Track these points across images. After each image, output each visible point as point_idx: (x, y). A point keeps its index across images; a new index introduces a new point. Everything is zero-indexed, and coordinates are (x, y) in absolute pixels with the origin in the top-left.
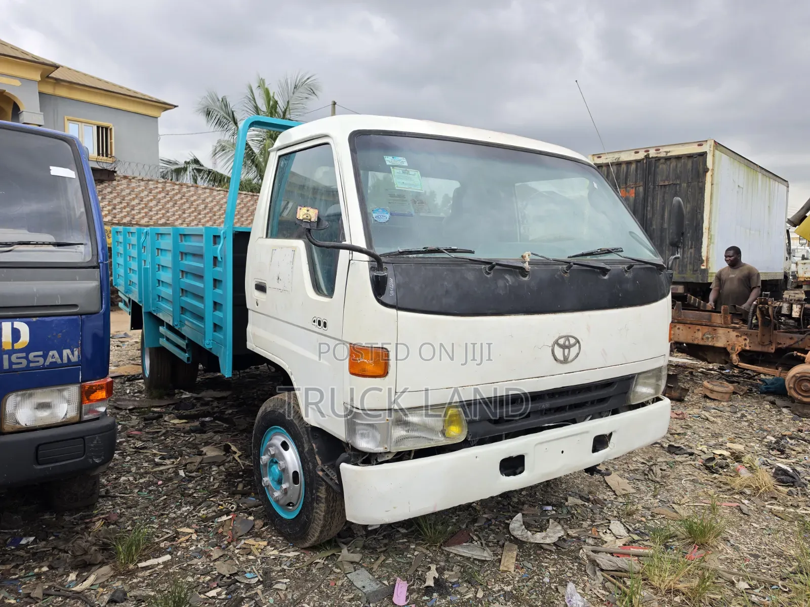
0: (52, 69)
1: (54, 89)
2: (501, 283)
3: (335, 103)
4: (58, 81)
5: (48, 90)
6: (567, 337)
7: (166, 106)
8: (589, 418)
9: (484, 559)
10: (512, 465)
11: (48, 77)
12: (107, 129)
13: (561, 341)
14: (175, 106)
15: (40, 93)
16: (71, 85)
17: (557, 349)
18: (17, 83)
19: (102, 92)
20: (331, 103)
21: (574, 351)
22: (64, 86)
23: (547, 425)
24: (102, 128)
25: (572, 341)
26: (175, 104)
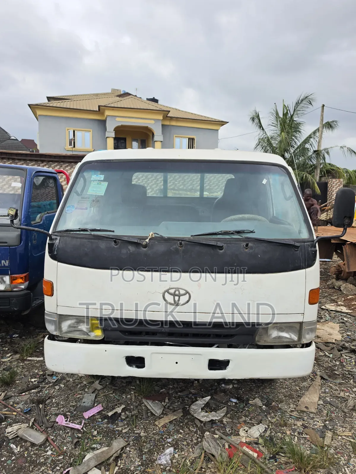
0: (167, 112)
1: (170, 122)
3: (323, 106)
4: (171, 118)
5: (167, 123)
6: (178, 289)
7: (222, 123)
8: (216, 346)
11: (167, 117)
12: (193, 139)
13: (172, 291)
14: (228, 122)
15: (162, 125)
16: (177, 119)
17: (167, 296)
18: (153, 122)
19: (191, 120)
20: (321, 106)
21: (184, 299)
22: (174, 120)
23: (168, 343)
24: (191, 139)
25: (182, 292)
26: (228, 121)
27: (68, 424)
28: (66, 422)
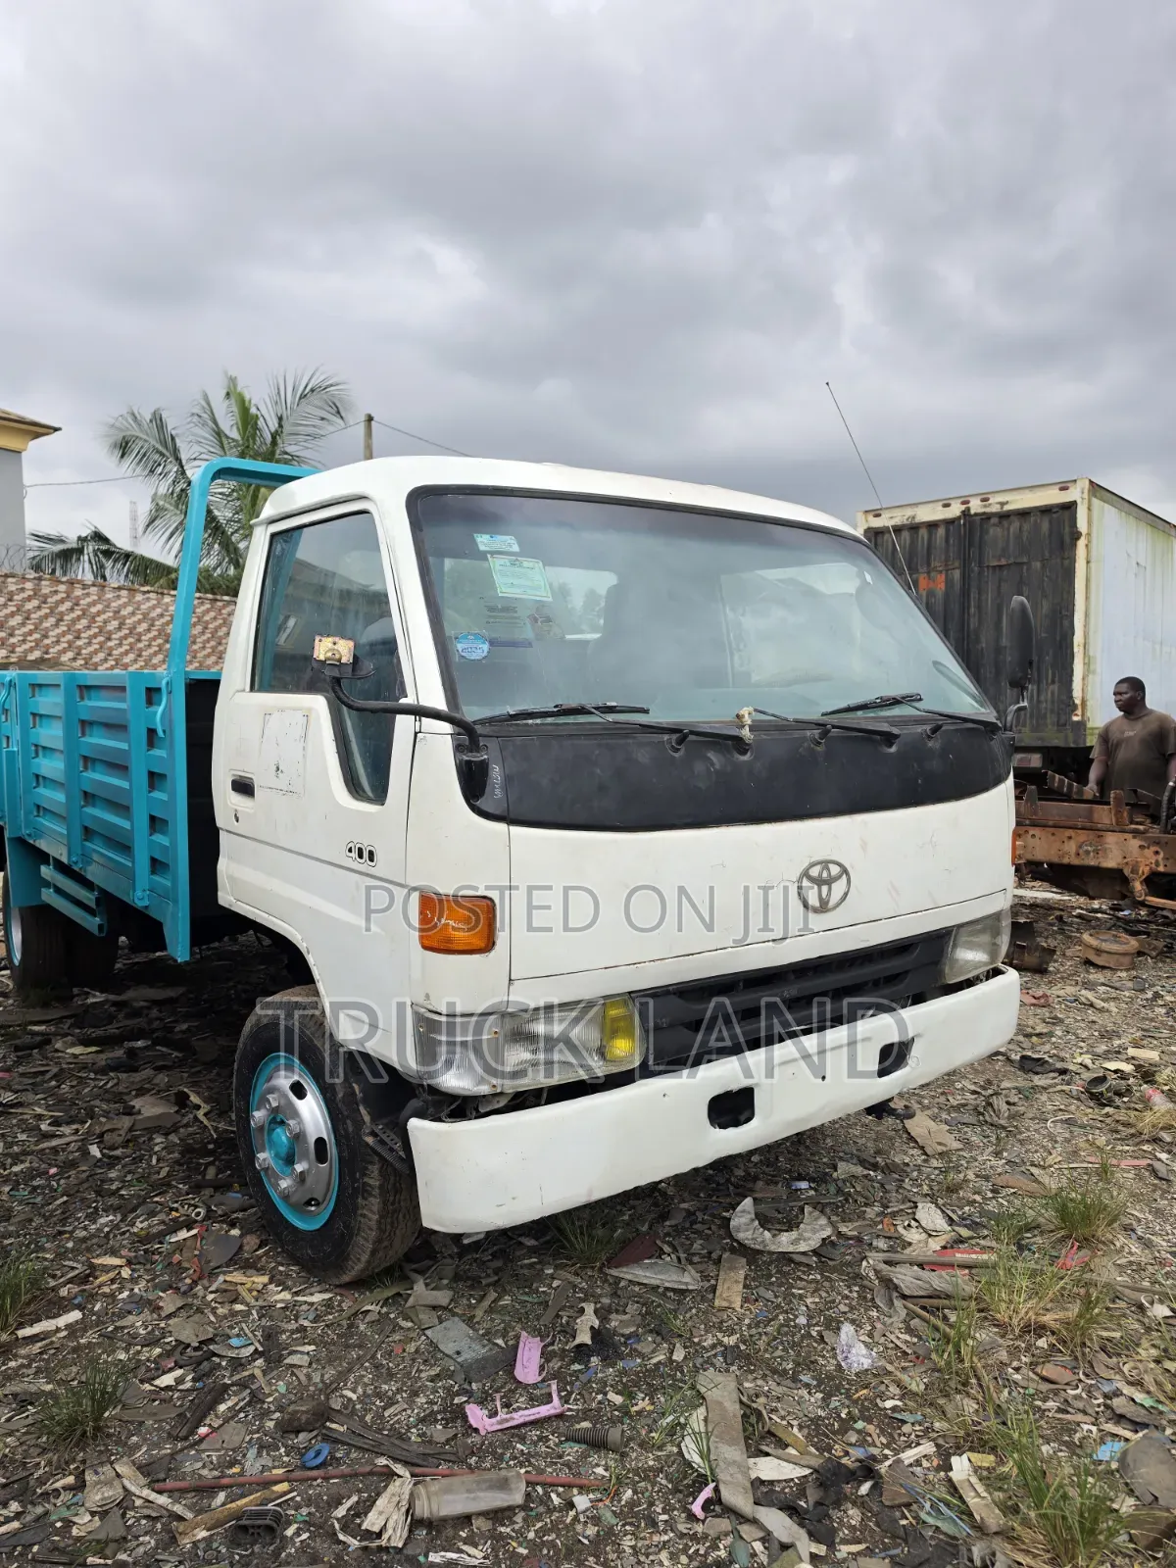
2: (699, 767)
3: (370, 419)
6: (825, 864)
7: (37, 430)
9: (684, 1287)
10: (732, 1108)
13: (815, 872)
14: (56, 430)
17: (807, 885)
20: (364, 422)
21: (839, 888)
25: (835, 870)
26: (56, 425)
27: (507, 1420)
28: (494, 1420)
